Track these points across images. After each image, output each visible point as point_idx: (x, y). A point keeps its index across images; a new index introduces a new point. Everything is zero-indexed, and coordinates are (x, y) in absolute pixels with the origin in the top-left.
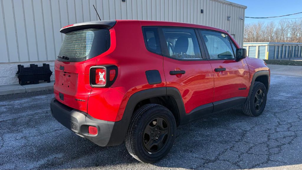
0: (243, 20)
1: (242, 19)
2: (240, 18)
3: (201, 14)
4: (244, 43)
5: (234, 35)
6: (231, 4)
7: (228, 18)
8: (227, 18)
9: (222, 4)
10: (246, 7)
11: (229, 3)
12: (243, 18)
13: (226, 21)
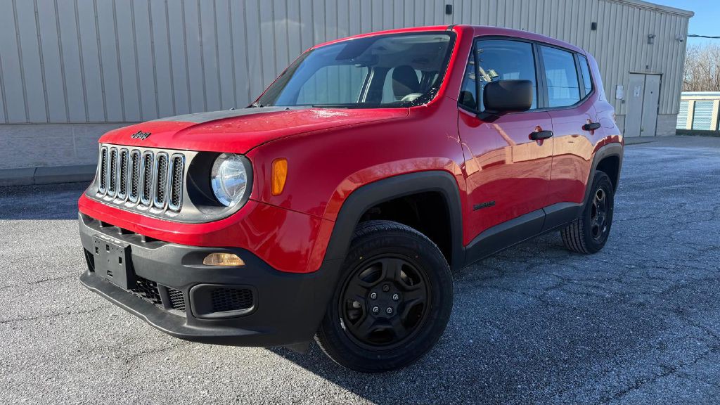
0: (683, 42)
1: (681, 41)
2: (677, 38)
3: (592, 32)
4: (683, 93)
5: (661, 75)
6: (657, 9)
7: (649, 38)
8: (646, 39)
9: (637, 10)
10: (691, 14)
11: (654, 7)
12: (683, 39)
13: (645, 45)
